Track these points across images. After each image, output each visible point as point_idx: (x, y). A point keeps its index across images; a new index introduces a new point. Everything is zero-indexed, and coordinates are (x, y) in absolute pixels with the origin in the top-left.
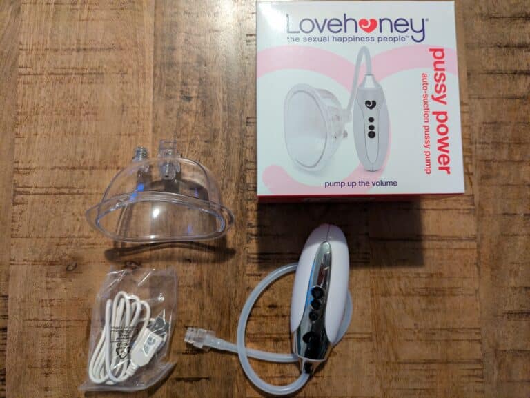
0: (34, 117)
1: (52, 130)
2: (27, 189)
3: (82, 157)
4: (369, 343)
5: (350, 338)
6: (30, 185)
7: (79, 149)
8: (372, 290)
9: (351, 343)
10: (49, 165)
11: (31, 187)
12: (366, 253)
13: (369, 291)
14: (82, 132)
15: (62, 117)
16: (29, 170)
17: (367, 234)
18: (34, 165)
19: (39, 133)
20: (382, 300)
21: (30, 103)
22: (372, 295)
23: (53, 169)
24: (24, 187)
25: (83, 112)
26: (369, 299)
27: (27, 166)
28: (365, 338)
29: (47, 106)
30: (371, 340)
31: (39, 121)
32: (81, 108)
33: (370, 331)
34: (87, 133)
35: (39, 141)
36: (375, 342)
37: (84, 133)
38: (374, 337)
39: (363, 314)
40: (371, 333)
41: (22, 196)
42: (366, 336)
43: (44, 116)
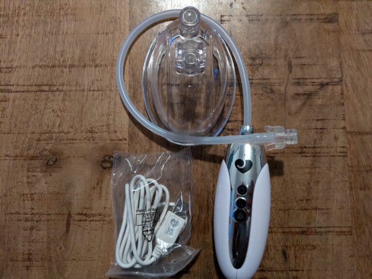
0: (15, 19)
1: (33, 31)
2: (9, 87)
3: (62, 56)
4: (349, 236)
5: (330, 232)
6: (12, 84)
7: (58, 49)
8: (351, 183)
9: (330, 236)
10: (30, 64)
11: (13, 85)
13: (348, 184)
14: (61, 32)
15: (42, 18)
16: (10, 69)
18: (15, 64)
19: (21, 34)
20: (362, 193)
21: (11, 6)
22: (351, 189)
23: (33, 67)
24: (7, 85)
25: (62, 13)
26: (348, 192)
27: (9, 65)
28: (344, 232)
29: (28, 8)
30: (350, 233)
31: (21, 23)
32: (60, 9)
33: (349, 224)
34: (67, 33)
35: (21, 41)
36: (356, 237)
37: (63, 32)
38: (354, 231)
39: (342, 208)
40: (351, 227)
41: (4, 93)
42: (346, 230)
43: (26, 18)
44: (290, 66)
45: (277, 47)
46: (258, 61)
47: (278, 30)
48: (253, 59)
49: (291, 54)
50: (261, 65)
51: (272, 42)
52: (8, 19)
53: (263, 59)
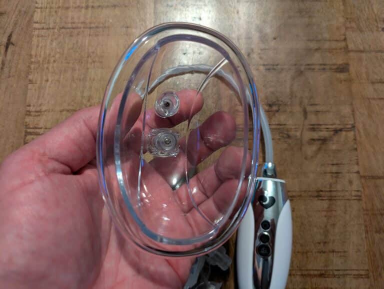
0: (46, 66)
1: (62, 77)
2: (38, 130)
3: (89, 101)
4: (366, 280)
5: (347, 275)
6: (40, 126)
7: (86, 94)
8: (366, 226)
9: (348, 279)
10: (58, 108)
11: (41, 128)
12: (358, 191)
13: (363, 227)
14: (88, 79)
15: (71, 65)
16: (39, 113)
17: (358, 172)
18: (44, 108)
19: (50, 80)
20: (377, 236)
21: (42, 53)
22: (367, 232)
23: (61, 111)
24: (36, 128)
25: (90, 60)
26: (364, 236)
27: (38, 109)
28: (362, 275)
29: (57, 56)
30: (368, 277)
31: (50, 68)
32: (88, 57)
33: (366, 268)
34: (94, 80)
35: (50, 87)
36: (373, 280)
37: (90, 79)
38: (371, 274)
39: (359, 251)
40: (368, 270)
41: (32, 136)
42: (363, 273)
43: (55, 65)
44: (305, 113)
45: (292, 95)
46: (275, 108)
47: (293, 79)
48: (270, 106)
49: (306, 101)
50: (277, 111)
51: (288, 90)
52: (39, 66)
53: (279, 105)
